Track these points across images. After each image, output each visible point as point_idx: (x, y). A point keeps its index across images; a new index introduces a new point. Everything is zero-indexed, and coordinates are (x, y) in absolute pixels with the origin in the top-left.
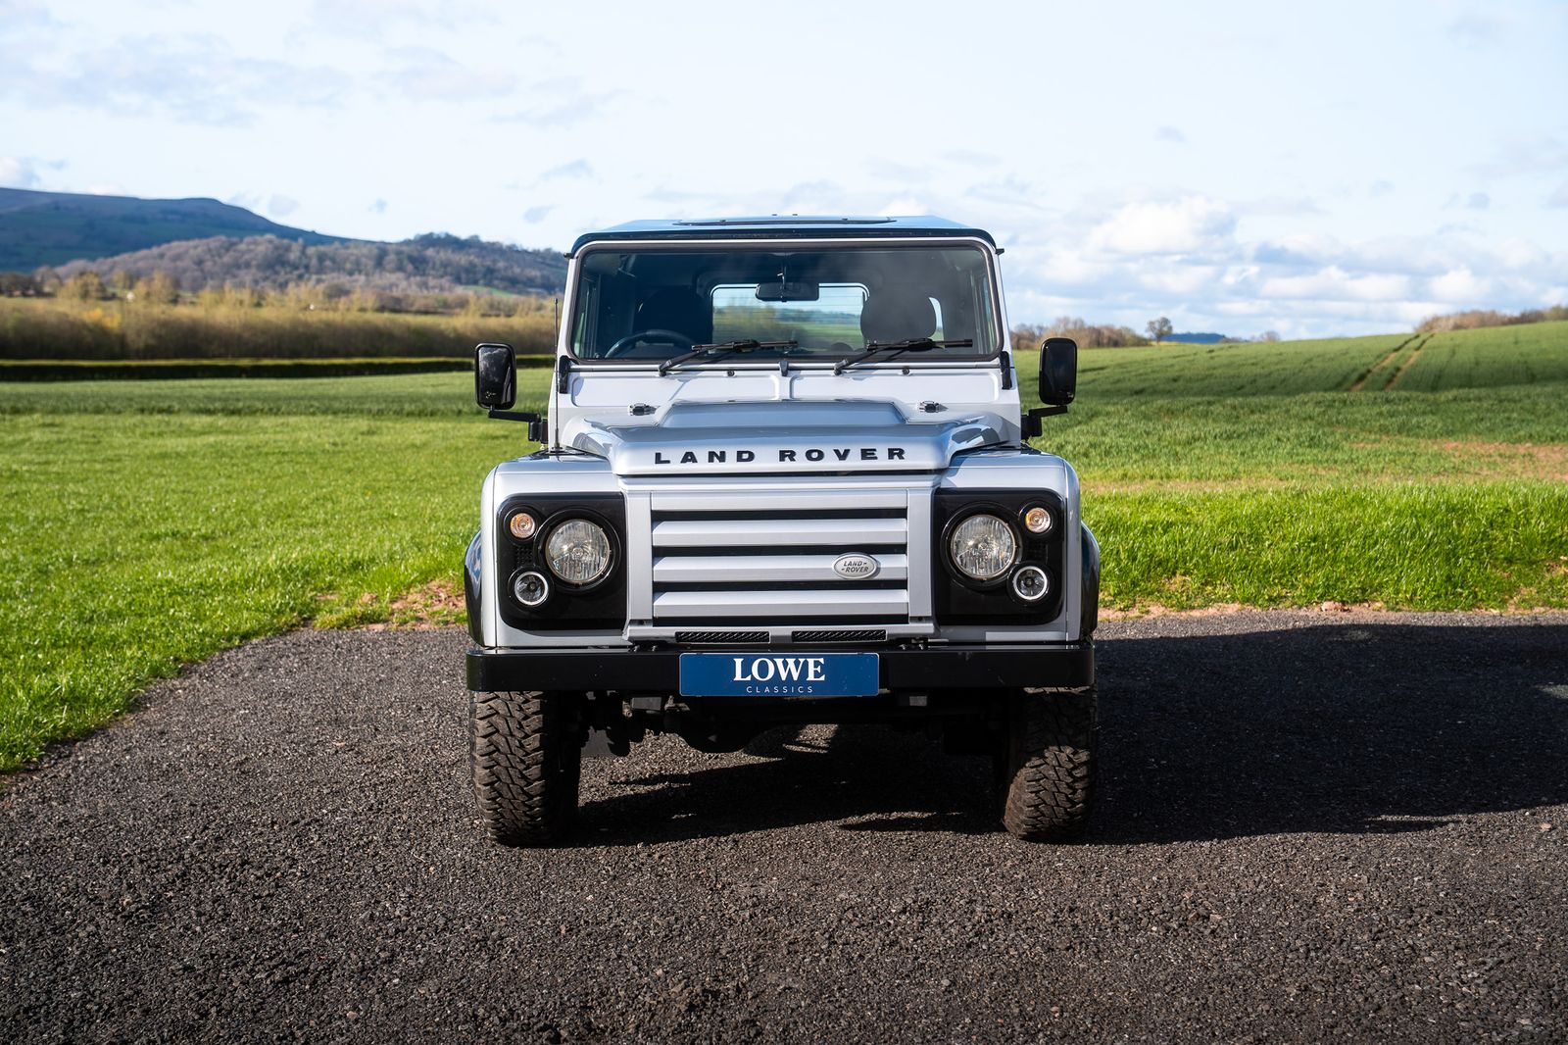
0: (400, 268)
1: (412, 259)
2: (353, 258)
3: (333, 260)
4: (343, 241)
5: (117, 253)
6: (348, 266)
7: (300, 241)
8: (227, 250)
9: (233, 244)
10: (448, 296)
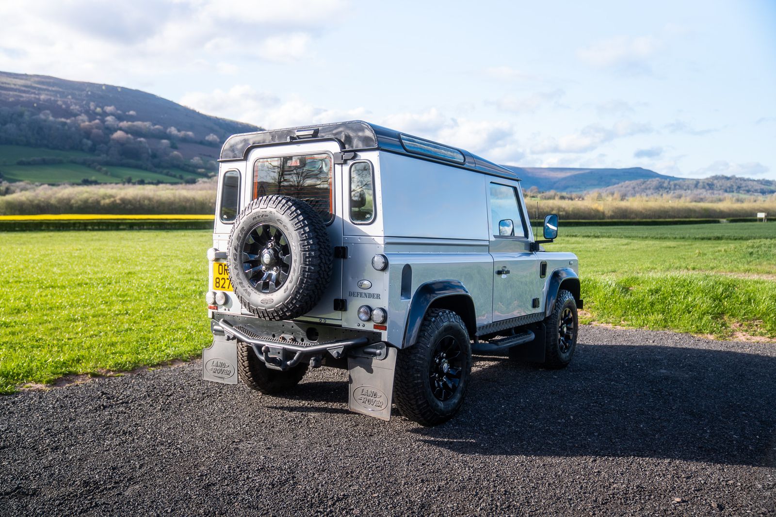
0: (704, 187)
1: (708, 184)
2: (686, 185)
3: (679, 186)
4: (683, 179)
5: (608, 186)
6: (685, 187)
7: (668, 180)
8: (643, 184)
9: (645, 182)
10: (721, 197)
